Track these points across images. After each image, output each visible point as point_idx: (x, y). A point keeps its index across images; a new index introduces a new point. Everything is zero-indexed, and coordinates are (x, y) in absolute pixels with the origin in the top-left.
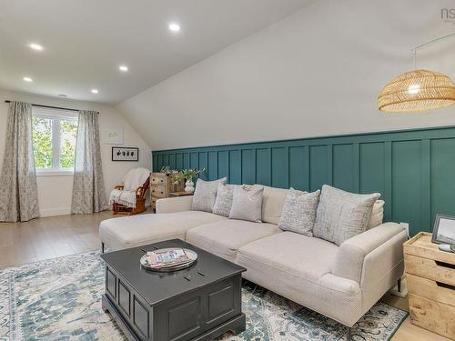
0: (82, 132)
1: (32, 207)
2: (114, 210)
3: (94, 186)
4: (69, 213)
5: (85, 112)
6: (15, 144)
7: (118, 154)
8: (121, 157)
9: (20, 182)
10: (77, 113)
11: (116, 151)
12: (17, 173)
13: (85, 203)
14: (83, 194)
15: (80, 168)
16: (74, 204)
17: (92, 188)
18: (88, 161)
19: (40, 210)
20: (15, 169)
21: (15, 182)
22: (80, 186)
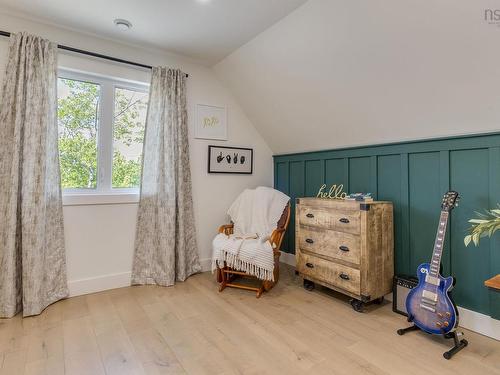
0: (156, 112)
1: (51, 276)
2: (220, 280)
3: (177, 226)
4: (128, 283)
5: (163, 72)
6: (17, 131)
7: (220, 159)
8: (224, 166)
9: (27, 219)
10: (148, 74)
11: (215, 153)
12: (20, 199)
13: (161, 262)
14: (157, 242)
15: (151, 188)
16: (138, 266)
17: (173, 229)
18: (167, 174)
19: (69, 282)
20: (14, 191)
21: (13, 221)
22: (151, 227)
